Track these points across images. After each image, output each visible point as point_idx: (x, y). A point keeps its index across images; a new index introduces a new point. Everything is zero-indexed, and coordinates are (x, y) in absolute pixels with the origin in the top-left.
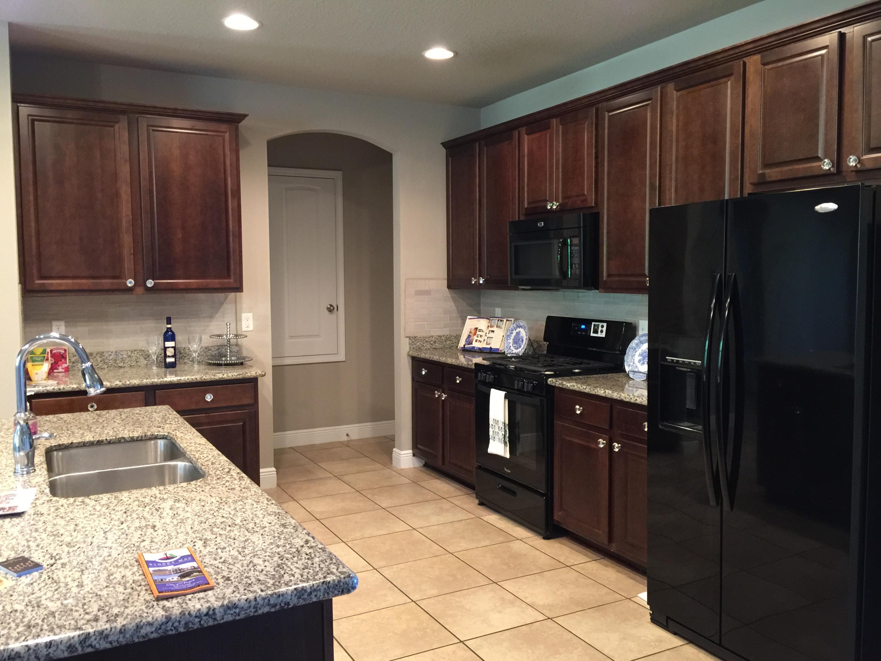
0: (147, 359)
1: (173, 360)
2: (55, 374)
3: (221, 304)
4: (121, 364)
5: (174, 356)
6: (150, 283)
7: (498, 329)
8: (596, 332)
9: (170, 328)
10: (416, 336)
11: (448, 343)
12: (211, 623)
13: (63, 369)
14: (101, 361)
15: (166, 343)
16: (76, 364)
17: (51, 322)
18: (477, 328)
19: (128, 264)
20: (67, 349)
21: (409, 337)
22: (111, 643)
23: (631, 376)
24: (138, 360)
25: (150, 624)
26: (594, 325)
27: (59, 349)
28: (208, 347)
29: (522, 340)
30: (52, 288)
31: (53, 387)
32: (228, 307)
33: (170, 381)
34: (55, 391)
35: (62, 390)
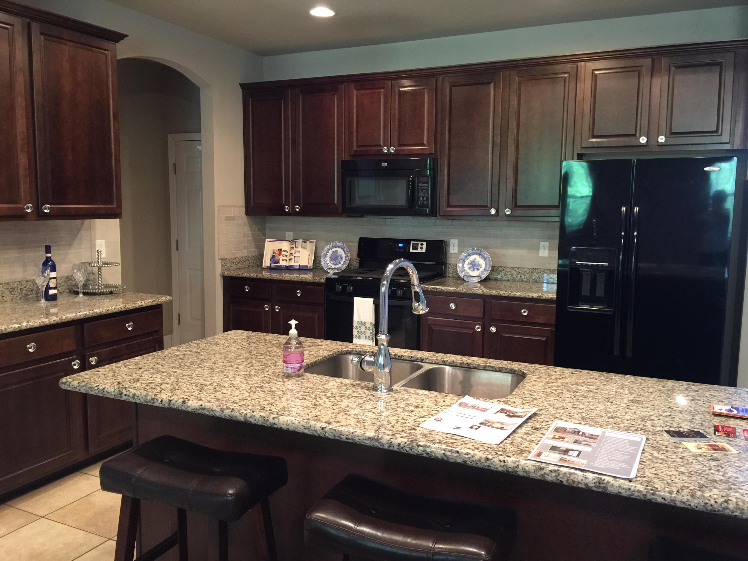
0: (13, 293)
1: (55, 292)
3: (79, 230)
6: (47, 209)
7: (303, 249)
8: (415, 248)
9: (50, 257)
10: (226, 257)
11: (247, 263)
18: (281, 249)
21: (221, 260)
23: (465, 279)
26: (413, 243)
29: (341, 258)
32: (84, 233)
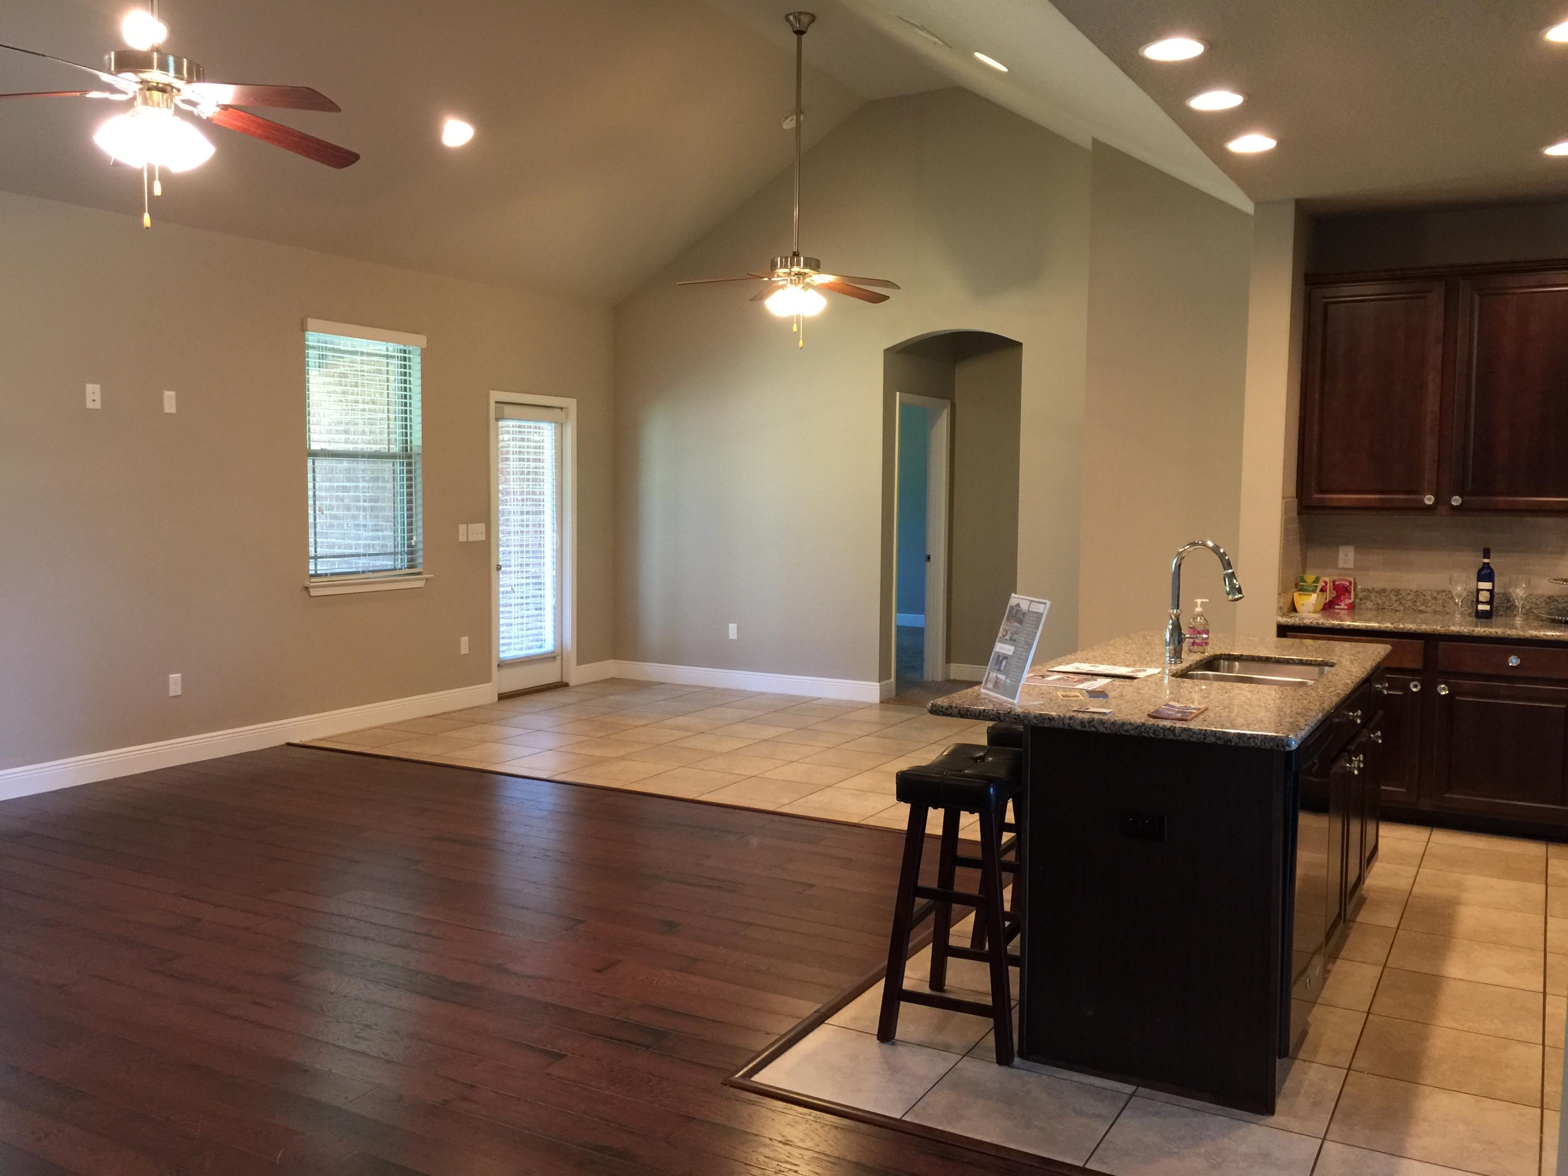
1: (1487, 607)
2: (1337, 611)
4: (1422, 608)
5: (1490, 602)
6: (1456, 501)
9: (1488, 564)
12: (1172, 737)
13: (1345, 605)
14: (1396, 601)
15: (1479, 583)
16: (1364, 601)
17: (1338, 547)
19: (1429, 475)
20: (1353, 581)
22: (1106, 728)
24: (1446, 605)
25: (1131, 724)
27: (1343, 580)
28: (1552, 596)
30: (1332, 504)
31: (1311, 621)
33: (1459, 632)
34: (1313, 625)
35: (1321, 626)
